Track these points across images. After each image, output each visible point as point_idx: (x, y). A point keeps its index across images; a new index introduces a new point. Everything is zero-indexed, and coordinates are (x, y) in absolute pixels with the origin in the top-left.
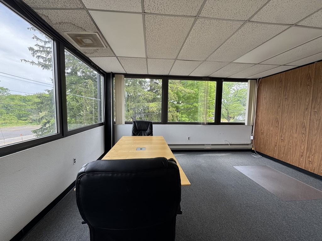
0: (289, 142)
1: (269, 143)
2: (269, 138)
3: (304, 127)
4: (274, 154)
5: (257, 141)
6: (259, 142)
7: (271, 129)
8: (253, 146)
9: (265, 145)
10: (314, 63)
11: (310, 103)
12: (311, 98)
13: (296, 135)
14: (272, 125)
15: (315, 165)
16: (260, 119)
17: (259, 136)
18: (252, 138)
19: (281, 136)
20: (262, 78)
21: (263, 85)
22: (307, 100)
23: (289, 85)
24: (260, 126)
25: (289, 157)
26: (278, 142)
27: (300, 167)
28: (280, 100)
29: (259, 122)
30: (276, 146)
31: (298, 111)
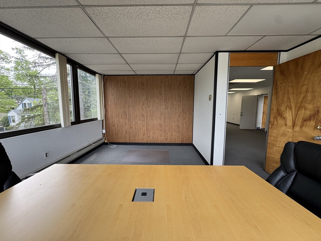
0: (135, 128)
1: (120, 132)
2: (120, 128)
3: (143, 116)
4: (126, 139)
5: (108, 134)
6: (111, 134)
7: (121, 120)
8: (105, 138)
9: (117, 135)
10: (144, 75)
11: (145, 101)
12: (145, 98)
13: (139, 122)
14: (121, 117)
15: (151, 138)
16: (110, 113)
17: (110, 129)
18: (104, 131)
19: (130, 125)
20: (107, 75)
21: (108, 82)
22: (143, 99)
23: (131, 86)
24: (110, 120)
25: (137, 138)
26: (128, 129)
27: (144, 142)
28: (125, 97)
29: (109, 115)
30: (126, 133)
31: (139, 106)
